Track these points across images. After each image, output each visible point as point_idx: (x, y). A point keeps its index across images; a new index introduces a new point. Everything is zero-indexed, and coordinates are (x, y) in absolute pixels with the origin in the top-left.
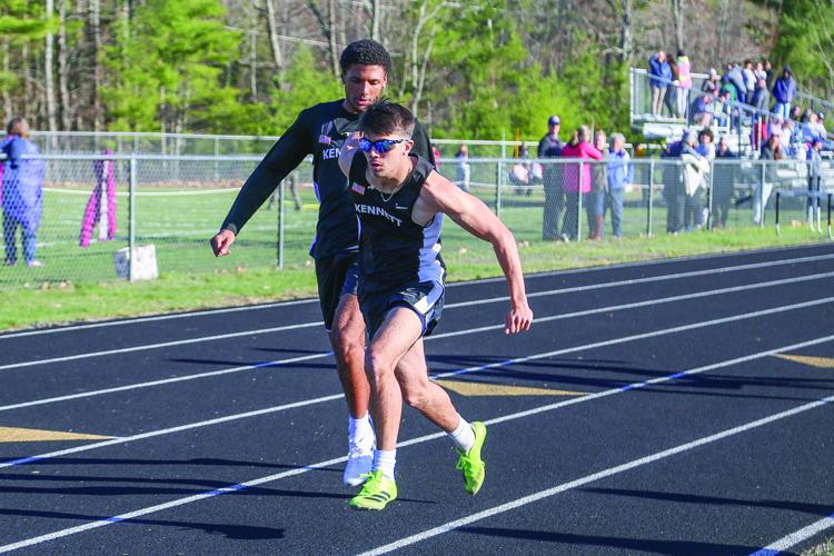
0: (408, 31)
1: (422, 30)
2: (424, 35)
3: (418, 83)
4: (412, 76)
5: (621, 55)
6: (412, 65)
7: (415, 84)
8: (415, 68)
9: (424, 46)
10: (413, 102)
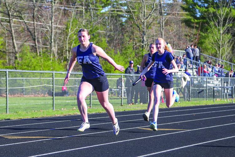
0: (64, 38)
1: (69, 38)
2: (70, 39)
3: (69, 57)
4: (67, 55)
5: (143, 46)
6: (66, 50)
7: (68, 58)
8: (68, 52)
9: (70, 44)
10: (67, 64)
